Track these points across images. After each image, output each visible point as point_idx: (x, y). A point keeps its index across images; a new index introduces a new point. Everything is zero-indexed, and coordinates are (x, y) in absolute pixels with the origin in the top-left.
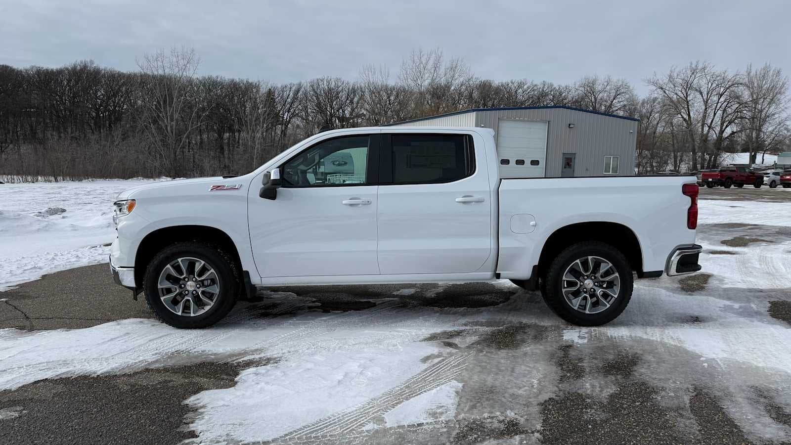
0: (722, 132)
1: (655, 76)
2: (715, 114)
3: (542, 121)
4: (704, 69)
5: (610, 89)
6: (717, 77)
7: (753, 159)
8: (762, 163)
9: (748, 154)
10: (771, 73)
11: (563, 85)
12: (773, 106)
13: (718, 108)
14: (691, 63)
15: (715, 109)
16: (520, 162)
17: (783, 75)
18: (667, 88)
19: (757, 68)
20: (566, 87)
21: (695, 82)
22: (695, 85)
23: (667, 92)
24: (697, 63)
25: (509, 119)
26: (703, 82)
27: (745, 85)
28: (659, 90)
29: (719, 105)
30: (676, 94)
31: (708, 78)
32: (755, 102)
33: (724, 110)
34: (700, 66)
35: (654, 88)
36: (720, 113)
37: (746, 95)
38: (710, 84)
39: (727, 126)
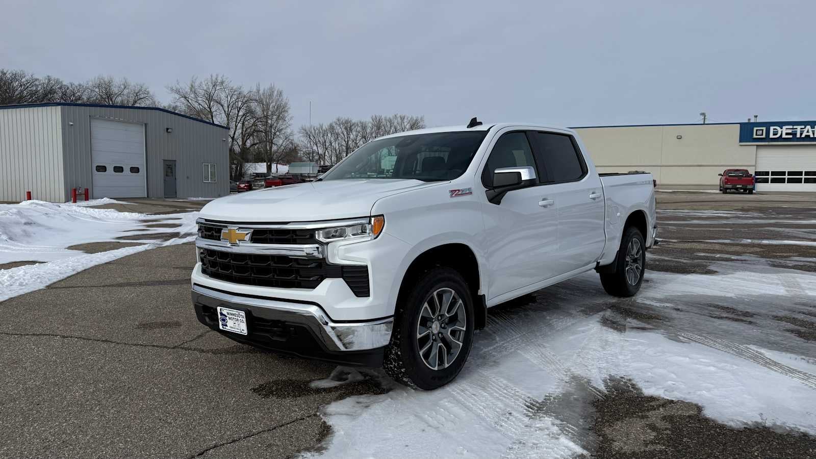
0: (244, 143)
1: (178, 84)
2: (236, 126)
3: (138, 123)
4: (222, 83)
5: (129, 93)
6: (235, 92)
7: (269, 168)
8: (277, 172)
9: (265, 164)
10: (275, 93)
11: (76, 83)
12: (280, 122)
13: (238, 121)
14: (212, 76)
15: (236, 122)
16: (118, 169)
17: (285, 96)
18: (190, 97)
19: (264, 87)
20: (80, 85)
21: (216, 94)
22: (215, 97)
23: (190, 101)
24: (217, 75)
25: (102, 118)
26: (223, 96)
27: (256, 100)
28: (182, 99)
29: (239, 118)
30: (200, 104)
31: (227, 91)
32: (266, 117)
33: (243, 124)
34: (219, 80)
35: (177, 96)
36: (240, 125)
37: (259, 111)
38: (229, 98)
39: (247, 140)
